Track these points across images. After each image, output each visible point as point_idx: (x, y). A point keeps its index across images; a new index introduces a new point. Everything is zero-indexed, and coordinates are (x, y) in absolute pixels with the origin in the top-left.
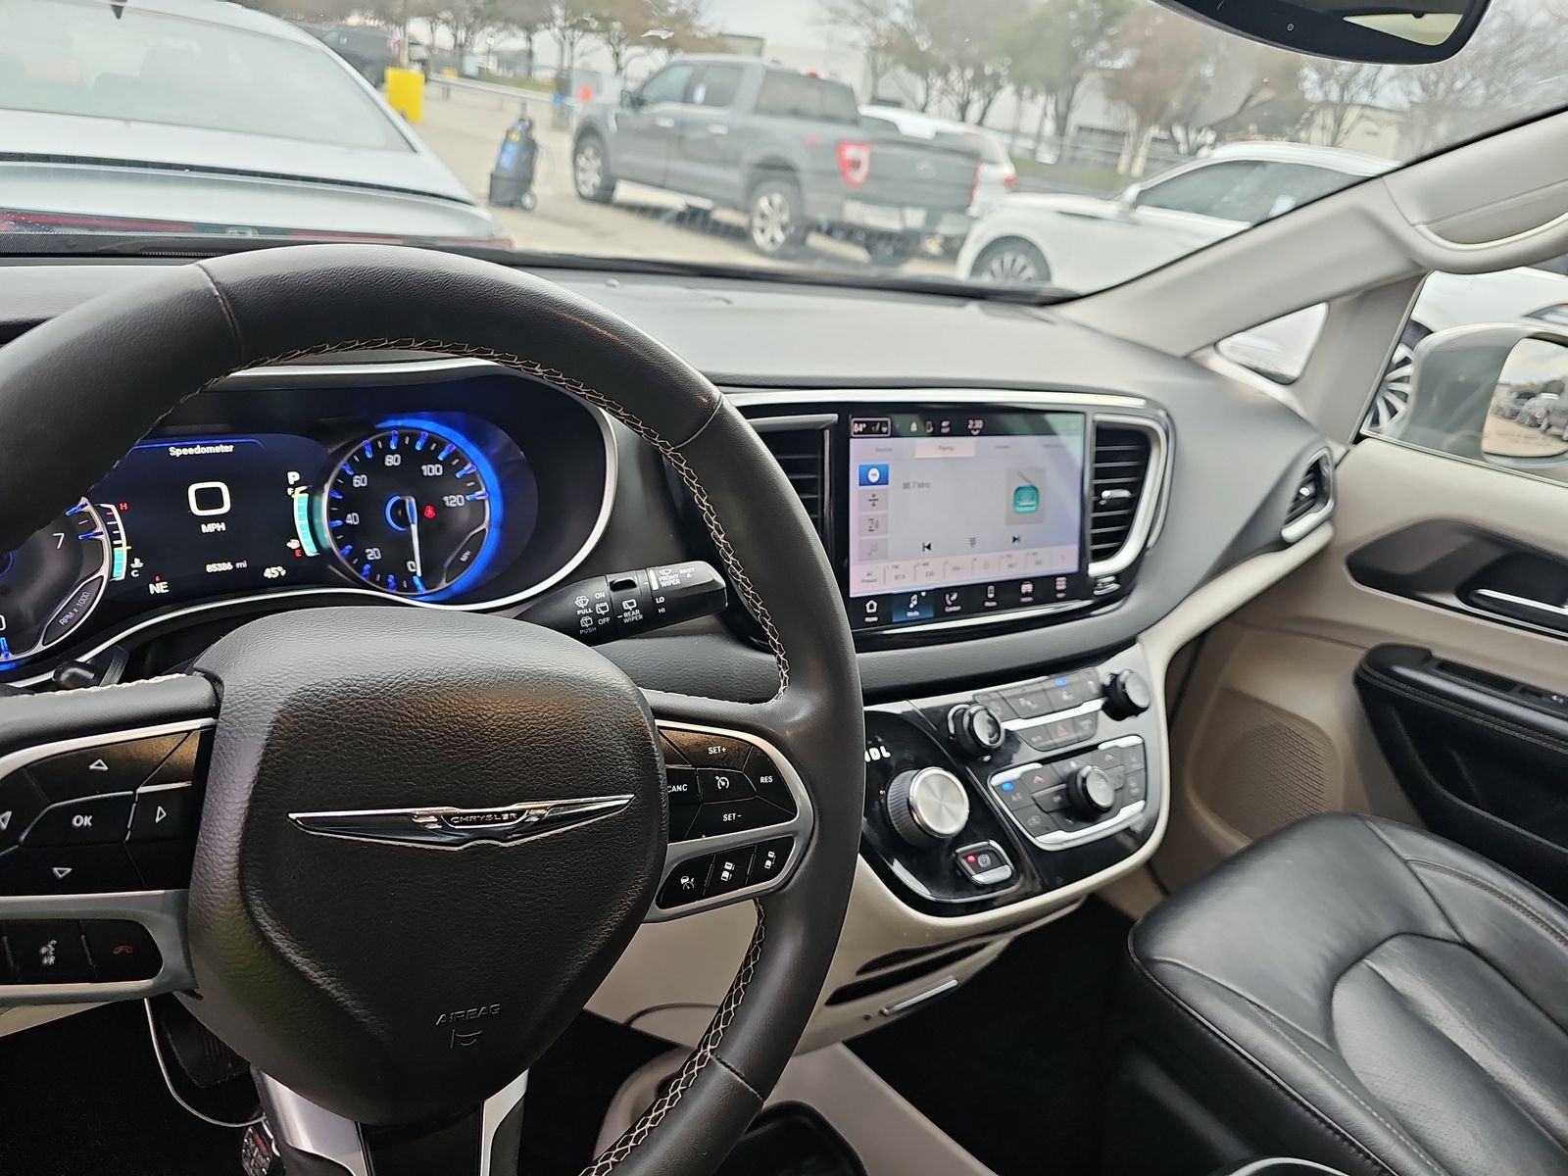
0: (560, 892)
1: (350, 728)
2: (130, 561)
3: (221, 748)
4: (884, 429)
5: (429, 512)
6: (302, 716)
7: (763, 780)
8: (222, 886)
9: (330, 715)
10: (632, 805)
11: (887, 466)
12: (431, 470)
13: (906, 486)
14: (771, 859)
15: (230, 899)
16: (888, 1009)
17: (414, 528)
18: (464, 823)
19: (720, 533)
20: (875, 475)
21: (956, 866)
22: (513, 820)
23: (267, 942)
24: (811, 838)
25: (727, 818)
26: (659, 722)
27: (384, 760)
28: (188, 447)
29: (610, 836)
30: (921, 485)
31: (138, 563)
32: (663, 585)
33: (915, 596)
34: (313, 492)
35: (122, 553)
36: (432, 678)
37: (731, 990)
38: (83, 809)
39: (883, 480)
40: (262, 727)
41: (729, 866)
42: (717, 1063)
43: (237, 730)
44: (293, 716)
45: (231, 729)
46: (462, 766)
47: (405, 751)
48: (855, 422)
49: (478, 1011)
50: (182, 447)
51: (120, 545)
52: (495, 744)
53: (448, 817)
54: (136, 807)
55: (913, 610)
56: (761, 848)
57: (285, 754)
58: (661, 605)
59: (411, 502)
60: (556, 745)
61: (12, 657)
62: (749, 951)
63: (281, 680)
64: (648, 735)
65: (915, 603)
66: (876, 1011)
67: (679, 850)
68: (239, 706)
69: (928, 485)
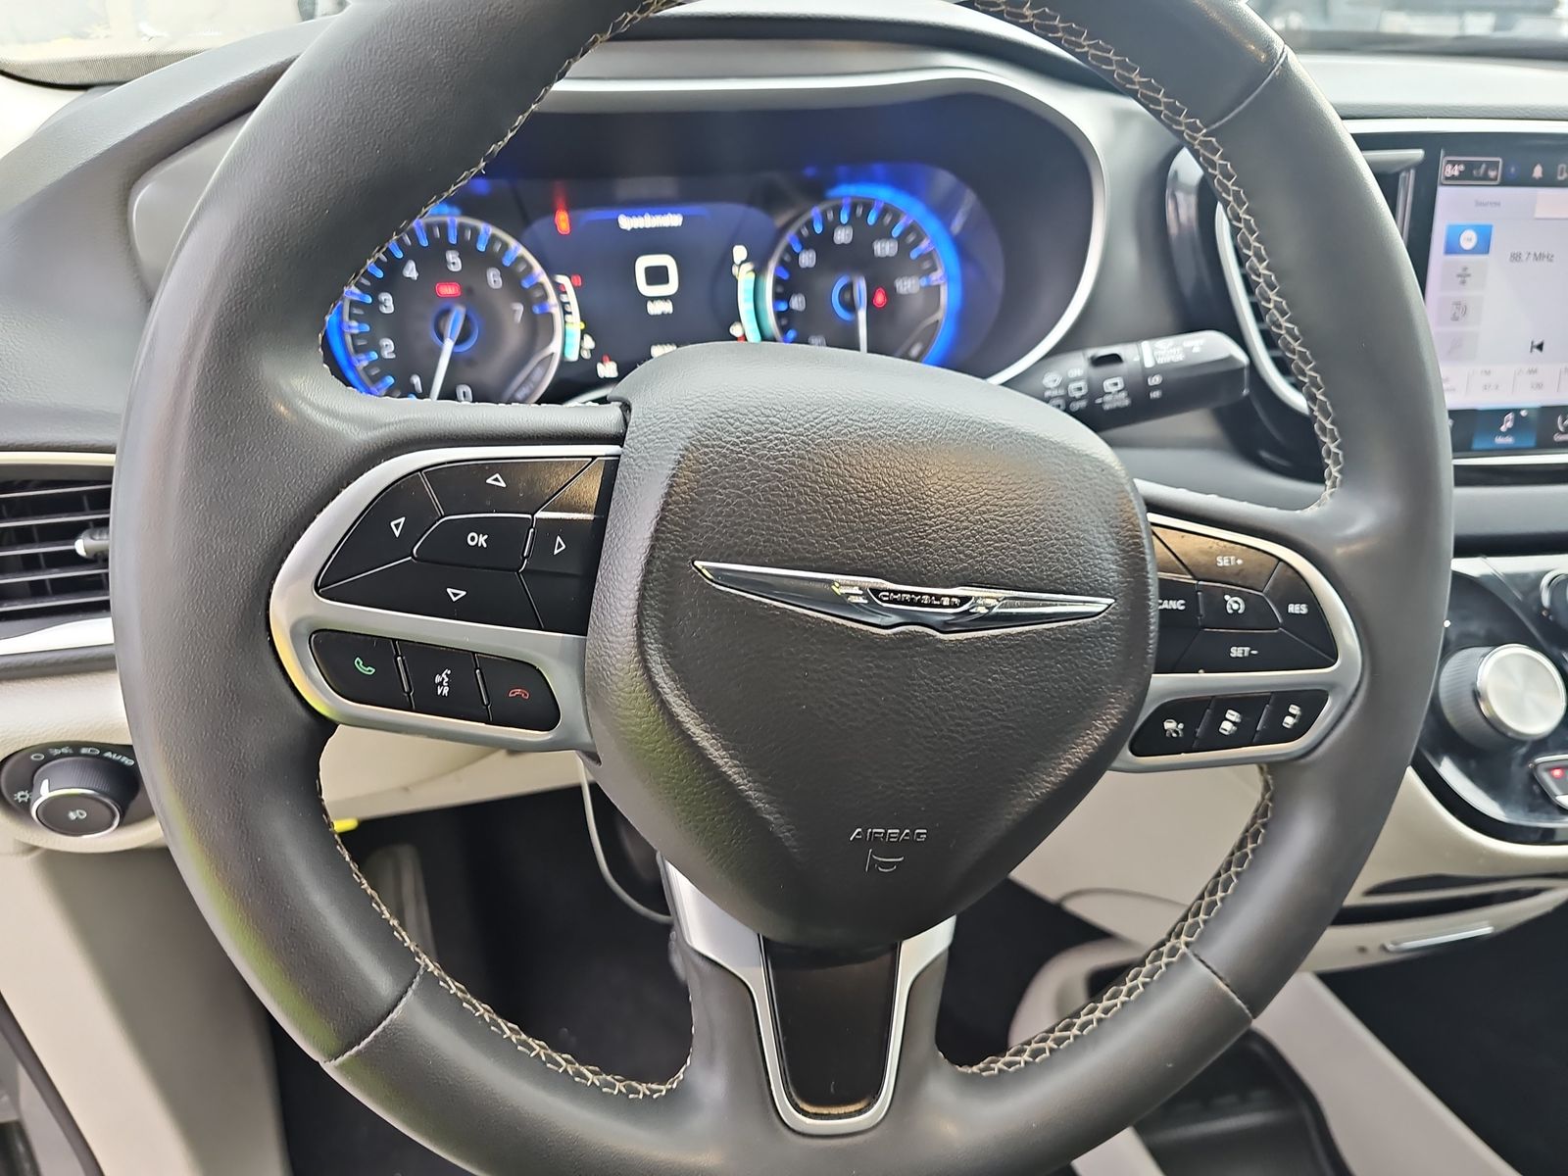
0: (1008, 707)
1: (768, 468)
2: (583, 339)
3: (625, 477)
4: (1492, 174)
5: (880, 299)
6: (713, 446)
7: (1293, 608)
8: (619, 634)
9: (744, 449)
10: (1110, 614)
11: (1490, 227)
12: (884, 248)
13: (1516, 257)
14: (1293, 716)
15: (627, 649)
16: (1395, 943)
17: (862, 315)
18: (894, 601)
19: (1261, 260)
20: (1470, 240)
21: (1533, 778)
22: (955, 606)
23: (664, 705)
24: (1354, 695)
25: (1236, 652)
26: (1153, 517)
27: (804, 512)
29: (1078, 648)
30: (1539, 257)
31: (590, 342)
32: (1161, 361)
33: (1510, 416)
34: (759, 272)
36: (865, 417)
37: (1218, 875)
38: (479, 526)
39: (1483, 247)
40: (667, 454)
41: (1233, 715)
42: (1194, 959)
43: (642, 457)
44: (703, 445)
45: (635, 456)
46: (895, 531)
47: (829, 503)
48: (1449, 162)
49: (901, 834)
51: (573, 321)
52: (938, 509)
53: (876, 591)
54: (534, 533)
55: (1504, 434)
56: (1282, 699)
57: (692, 489)
58: (1155, 388)
59: (861, 286)
60: (1017, 521)
62: (1247, 831)
63: (692, 403)
64: (1139, 526)
65: (1509, 424)
66: (1378, 944)
67: (1164, 684)
68: (645, 430)
69: (1550, 258)
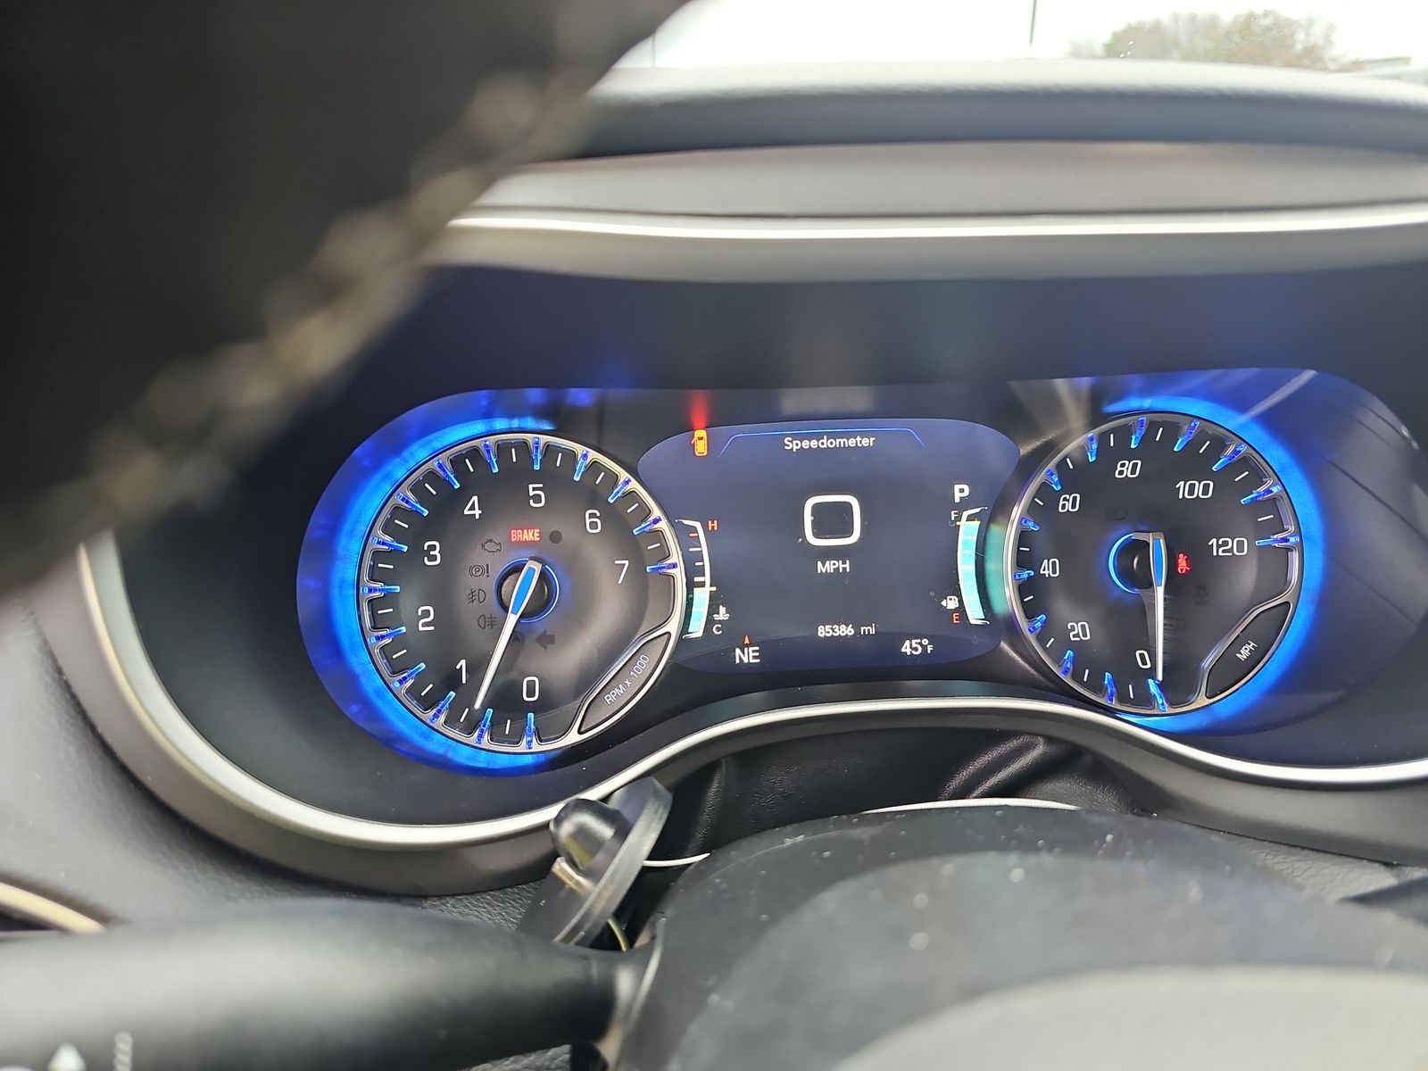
2: (713, 610)
5: (1185, 565)
12: (1191, 490)
17: (1159, 591)
28: (809, 437)
31: (723, 614)
34: (992, 518)
35: (702, 597)
50: (801, 438)
51: (702, 585)
59: (1157, 545)
61: (536, 747)
